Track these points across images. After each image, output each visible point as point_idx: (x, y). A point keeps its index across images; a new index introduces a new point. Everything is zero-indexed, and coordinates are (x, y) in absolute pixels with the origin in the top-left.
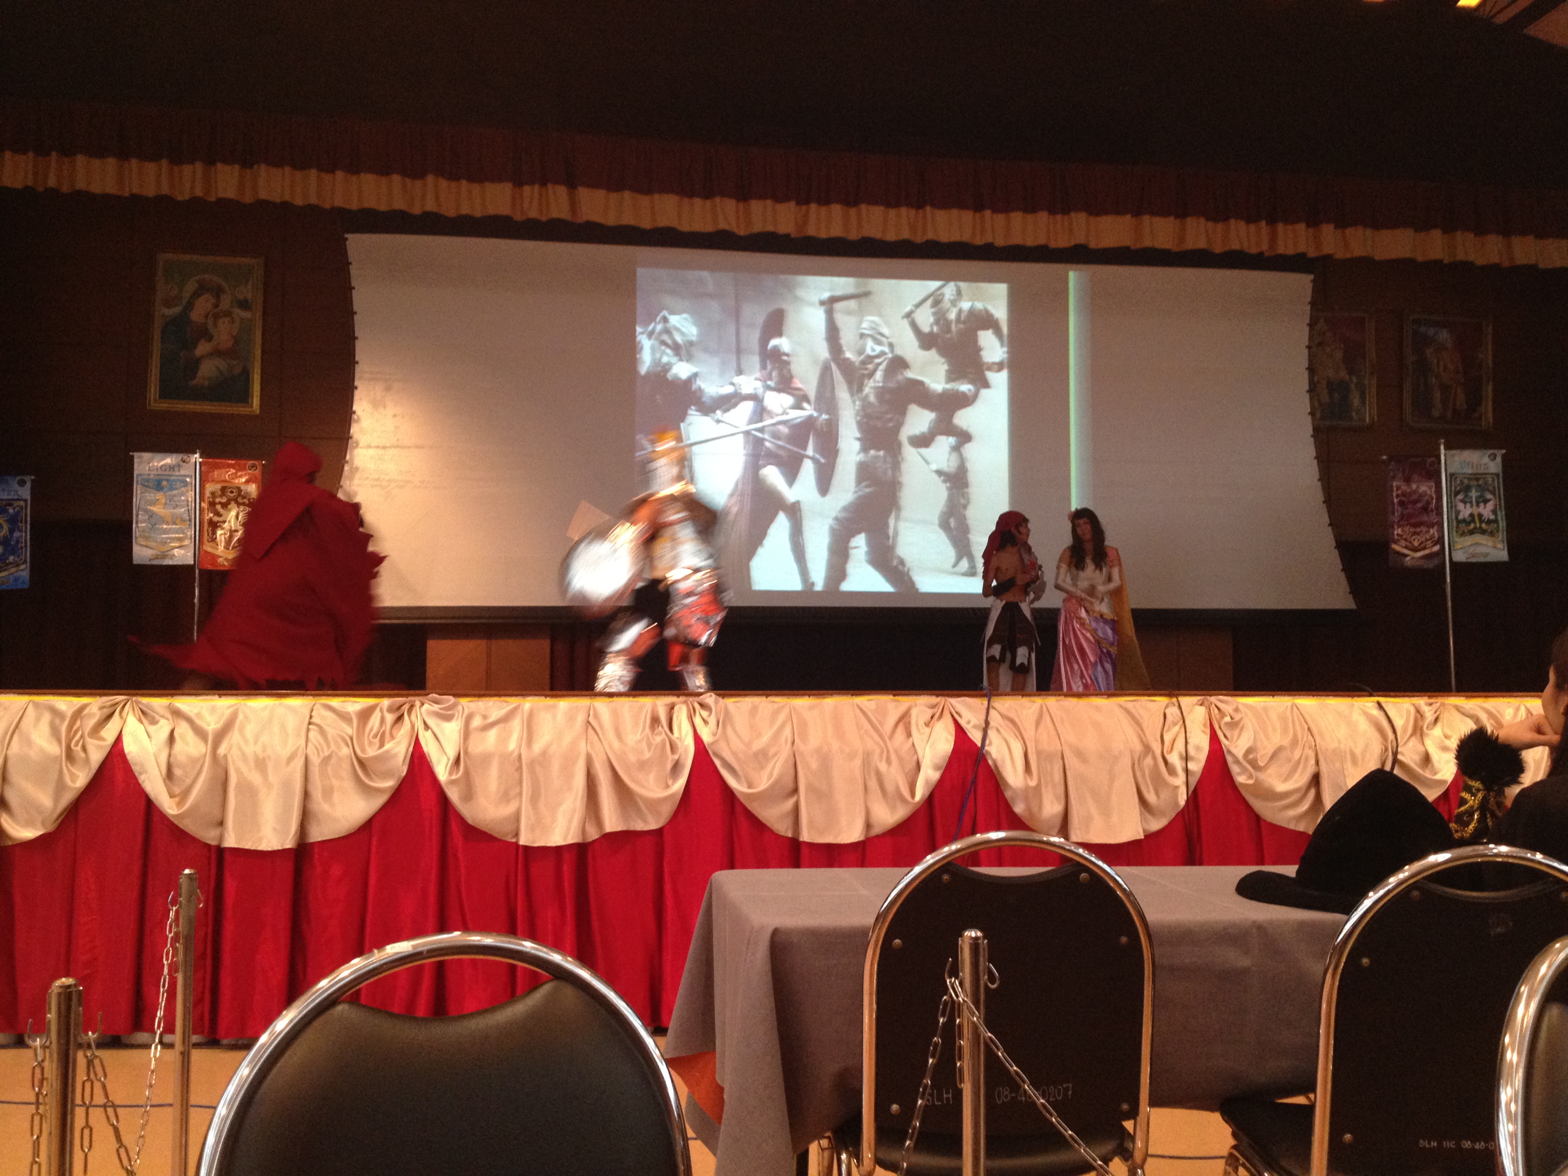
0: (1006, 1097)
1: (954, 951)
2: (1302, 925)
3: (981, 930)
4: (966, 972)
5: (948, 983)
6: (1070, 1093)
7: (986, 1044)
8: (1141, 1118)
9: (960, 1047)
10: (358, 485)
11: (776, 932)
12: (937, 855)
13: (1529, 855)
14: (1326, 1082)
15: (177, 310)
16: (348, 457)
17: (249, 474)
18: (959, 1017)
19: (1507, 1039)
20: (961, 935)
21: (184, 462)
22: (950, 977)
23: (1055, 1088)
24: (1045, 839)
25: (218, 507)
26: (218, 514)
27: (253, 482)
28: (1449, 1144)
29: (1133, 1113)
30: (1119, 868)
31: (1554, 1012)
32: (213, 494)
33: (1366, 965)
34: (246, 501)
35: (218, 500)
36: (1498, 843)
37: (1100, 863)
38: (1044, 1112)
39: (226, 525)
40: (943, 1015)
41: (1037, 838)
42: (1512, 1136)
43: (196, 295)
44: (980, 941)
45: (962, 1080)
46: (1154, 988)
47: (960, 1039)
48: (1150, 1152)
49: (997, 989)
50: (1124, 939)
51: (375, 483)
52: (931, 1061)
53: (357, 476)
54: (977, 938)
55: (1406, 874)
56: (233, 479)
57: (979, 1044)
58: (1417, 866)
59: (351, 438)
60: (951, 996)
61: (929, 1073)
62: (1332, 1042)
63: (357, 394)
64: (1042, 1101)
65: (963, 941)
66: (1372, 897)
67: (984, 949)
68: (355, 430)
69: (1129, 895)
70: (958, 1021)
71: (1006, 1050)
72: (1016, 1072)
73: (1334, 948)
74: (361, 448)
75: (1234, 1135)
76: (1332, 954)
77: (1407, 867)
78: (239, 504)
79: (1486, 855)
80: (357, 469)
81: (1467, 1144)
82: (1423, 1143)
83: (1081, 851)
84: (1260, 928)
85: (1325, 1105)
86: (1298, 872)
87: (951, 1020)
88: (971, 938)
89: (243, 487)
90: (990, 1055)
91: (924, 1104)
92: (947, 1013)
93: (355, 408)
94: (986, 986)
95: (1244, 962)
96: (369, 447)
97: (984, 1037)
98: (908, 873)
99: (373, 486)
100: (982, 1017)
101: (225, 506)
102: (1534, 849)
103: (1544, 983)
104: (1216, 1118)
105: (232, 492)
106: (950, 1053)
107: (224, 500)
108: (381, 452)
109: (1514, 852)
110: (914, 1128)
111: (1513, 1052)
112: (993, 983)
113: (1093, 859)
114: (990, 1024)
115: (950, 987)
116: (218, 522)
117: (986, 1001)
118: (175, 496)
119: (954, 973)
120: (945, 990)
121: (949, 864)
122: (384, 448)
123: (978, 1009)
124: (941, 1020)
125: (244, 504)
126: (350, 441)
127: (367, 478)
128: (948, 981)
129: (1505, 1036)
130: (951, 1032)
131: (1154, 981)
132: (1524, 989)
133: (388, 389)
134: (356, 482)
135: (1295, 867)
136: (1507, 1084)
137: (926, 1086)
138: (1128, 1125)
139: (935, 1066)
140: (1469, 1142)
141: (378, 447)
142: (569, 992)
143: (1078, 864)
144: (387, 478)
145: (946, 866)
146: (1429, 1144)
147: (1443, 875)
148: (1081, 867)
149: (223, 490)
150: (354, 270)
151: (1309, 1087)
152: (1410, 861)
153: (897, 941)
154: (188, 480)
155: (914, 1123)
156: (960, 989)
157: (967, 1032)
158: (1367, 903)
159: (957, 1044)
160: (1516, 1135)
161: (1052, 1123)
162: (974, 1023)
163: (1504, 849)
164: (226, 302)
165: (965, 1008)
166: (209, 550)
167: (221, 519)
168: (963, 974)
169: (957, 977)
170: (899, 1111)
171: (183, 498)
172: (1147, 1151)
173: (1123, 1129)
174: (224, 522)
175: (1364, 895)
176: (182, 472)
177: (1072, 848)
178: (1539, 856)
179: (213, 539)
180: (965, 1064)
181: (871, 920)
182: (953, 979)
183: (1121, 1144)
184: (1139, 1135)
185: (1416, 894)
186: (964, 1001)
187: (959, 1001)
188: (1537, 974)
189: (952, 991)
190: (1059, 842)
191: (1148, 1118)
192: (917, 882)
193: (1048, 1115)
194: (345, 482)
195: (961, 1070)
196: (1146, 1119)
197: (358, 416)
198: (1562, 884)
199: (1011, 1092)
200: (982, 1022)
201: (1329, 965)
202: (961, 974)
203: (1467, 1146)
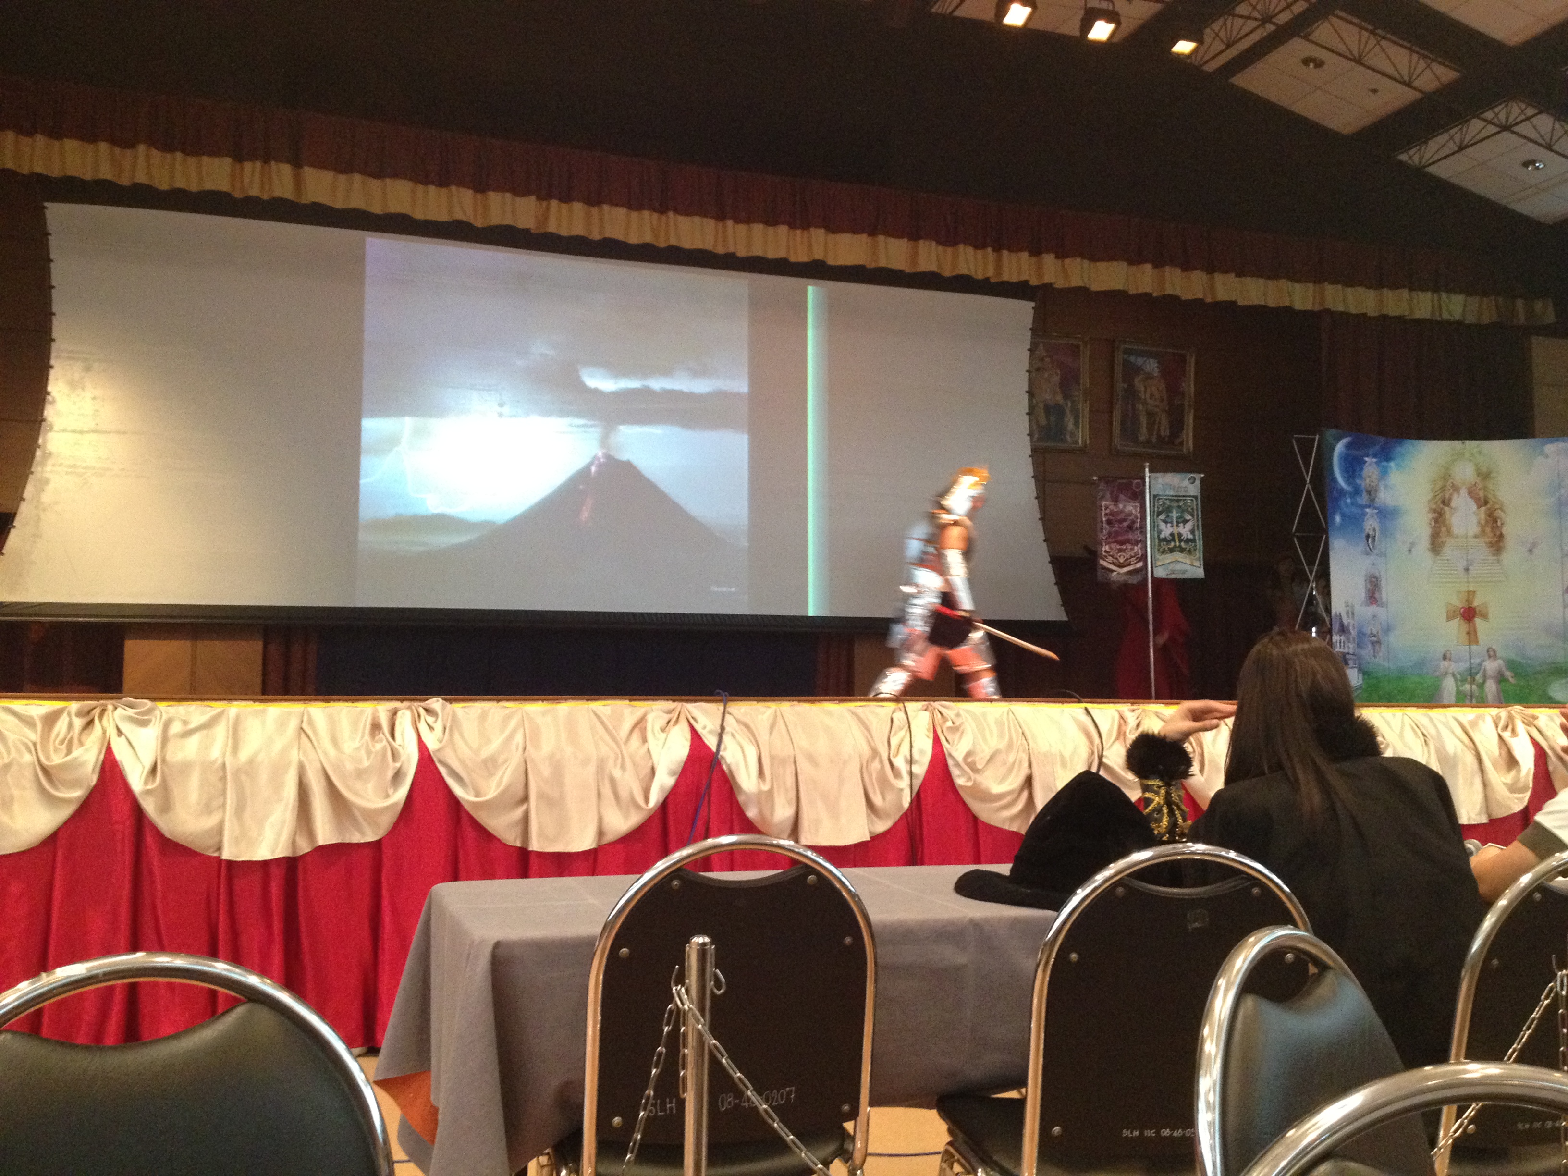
0: (730, 1102)
1: (681, 958)
2: (1015, 922)
3: (708, 936)
4: (693, 979)
5: (674, 991)
6: (793, 1096)
7: (711, 1053)
8: (861, 1118)
9: (684, 1055)
10: (51, 472)
11: (497, 945)
12: (668, 862)
13: (1223, 853)
14: (1036, 1076)
16: (40, 441)
18: (684, 1025)
19: (1206, 1031)
20: (688, 941)
22: (677, 985)
23: (778, 1092)
24: (775, 842)
28: (1150, 1133)
29: (853, 1115)
30: (845, 870)
31: (1250, 1002)
33: (1076, 960)
37: (828, 865)
38: (766, 1117)
40: (668, 1024)
41: (768, 841)
42: (1211, 1124)
44: (708, 947)
45: (685, 1090)
46: (876, 987)
47: (684, 1047)
48: (869, 1151)
49: (723, 995)
50: (848, 940)
51: (71, 470)
52: (654, 1071)
53: (50, 462)
54: (704, 944)
55: (1113, 871)
57: (703, 1050)
58: (1121, 864)
59: (44, 420)
60: (676, 1004)
61: (652, 1084)
62: (1042, 1035)
63: (53, 374)
64: (765, 1106)
65: (690, 948)
66: (1081, 894)
67: (711, 955)
68: (49, 412)
69: (853, 895)
70: (683, 1029)
71: (731, 1057)
72: (740, 1079)
73: (1045, 945)
74: (56, 431)
75: (950, 1131)
76: (1042, 951)
77: (1112, 865)
79: (1184, 853)
80: (50, 454)
81: (1166, 1132)
82: (1126, 1133)
83: (809, 853)
84: (976, 925)
85: (1036, 1097)
86: (1012, 870)
87: (676, 1029)
88: (699, 944)
90: (715, 1062)
91: (645, 1116)
92: (672, 1022)
93: (49, 388)
94: (712, 992)
95: (961, 959)
96: (64, 431)
97: (709, 1044)
98: (638, 880)
99: (67, 473)
100: (707, 1025)
102: (1228, 846)
103: (1240, 976)
104: (934, 1113)
106: (674, 1062)
108: (78, 436)
110: (636, 1139)
111: (1212, 1042)
112: (719, 989)
113: (821, 861)
114: (714, 1030)
115: (676, 995)
117: (712, 1008)
119: (681, 980)
120: (671, 999)
121: (679, 869)
122: (82, 432)
123: (703, 1016)
124: (666, 1029)
126: (43, 423)
127: (60, 465)
128: (674, 989)
129: (1204, 1027)
130: (675, 1041)
131: (876, 981)
132: (1222, 982)
133: (88, 369)
134: (48, 468)
135: (1010, 866)
136: (1206, 1073)
137: (648, 1097)
138: (849, 1126)
139: (660, 1076)
140: (1168, 1129)
141: (74, 431)
143: (807, 866)
144: (84, 465)
145: (676, 872)
146: (1132, 1133)
147: (1147, 873)
148: (809, 869)
150: (53, 241)
151: (1021, 1082)
152: (1115, 859)
153: (624, 951)
155: (635, 1135)
156: (686, 997)
157: (691, 1040)
158: (1074, 901)
159: (681, 1053)
160: (1214, 1123)
161: (773, 1128)
162: (699, 1030)
163: (1200, 847)
165: (690, 1014)
168: (690, 981)
169: (683, 985)
170: (621, 1123)
172: (866, 1150)
173: (844, 1130)
177: (801, 851)
178: (1232, 854)
180: (688, 1073)
181: (598, 929)
182: (679, 987)
183: (842, 1145)
184: (859, 1136)
185: (1120, 890)
186: (690, 1009)
187: (684, 1011)
188: (1233, 967)
189: (677, 999)
190: (789, 845)
191: (868, 1118)
192: (646, 889)
193: (770, 1121)
194: (36, 468)
195: (684, 1077)
196: (866, 1119)
197: (53, 398)
198: (1253, 881)
199: (735, 1098)
200: (706, 1028)
201: (1040, 960)
202: (687, 981)
203: (1165, 1134)
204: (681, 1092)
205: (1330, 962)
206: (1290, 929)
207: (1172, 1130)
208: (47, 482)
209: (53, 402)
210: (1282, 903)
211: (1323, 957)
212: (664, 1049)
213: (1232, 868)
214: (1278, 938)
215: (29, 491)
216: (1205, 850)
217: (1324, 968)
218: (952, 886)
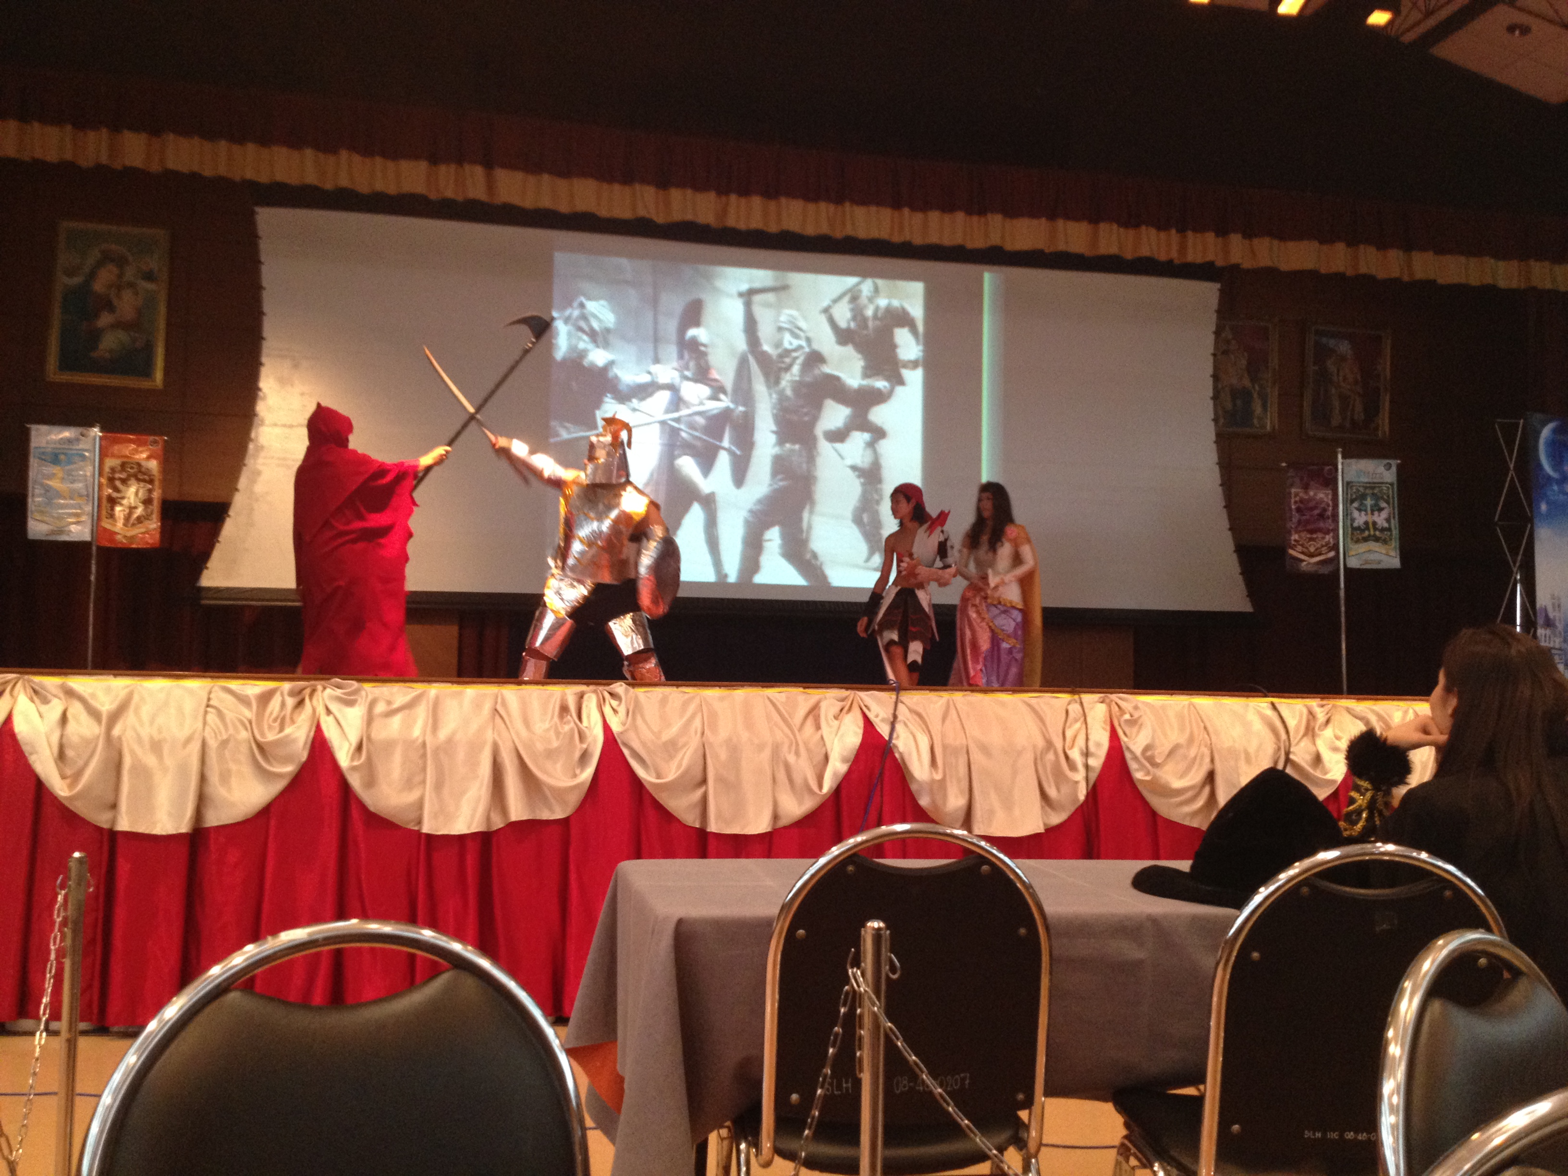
0: (904, 1086)
1: (857, 941)
2: (1195, 919)
3: (884, 921)
4: (868, 962)
5: (850, 973)
6: (967, 1082)
7: (887, 1036)
8: (1036, 1108)
9: (861, 1038)
11: (680, 922)
12: (843, 847)
13: (1415, 854)
14: (1215, 1071)
15: (77, 280)
16: (253, 435)
17: (150, 449)
18: (860, 1007)
19: (1391, 1033)
20: (864, 926)
21: (83, 435)
22: (852, 967)
23: (953, 1077)
24: (948, 831)
25: (118, 483)
26: (117, 490)
27: (155, 458)
28: (1334, 1135)
29: (1028, 1103)
30: (1019, 861)
31: (1436, 1006)
32: (113, 470)
33: (1257, 959)
34: (146, 477)
35: (117, 475)
36: (1385, 841)
37: (1001, 856)
38: (942, 1101)
39: (125, 502)
40: (844, 1005)
41: (941, 831)
42: (1394, 1126)
43: (100, 264)
44: (882, 932)
45: (861, 1071)
46: (1051, 980)
47: (861, 1027)
48: (1044, 1141)
49: (898, 979)
50: (1023, 931)
51: (280, 462)
52: (831, 1050)
53: (262, 454)
54: (879, 929)
55: (1297, 871)
56: (134, 454)
57: (879, 1031)
58: (1307, 862)
59: (256, 415)
60: (852, 986)
61: (829, 1062)
62: (1222, 1034)
63: (263, 371)
64: (940, 1090)
65: (865, 931)
66: (1263, 893)
67: (886, 940)
68: (261, 408)
69: (1028, 887)
70: (859, 1011)
71: (906, 1041)
72: (915, 1062)
73: (1226, 942)
74: (267, 426)
75: (1127, 1125)
76: (1223, 948)
77: (1297, 864)
78: (139, 480)
79: (1372, 854)
80: (262, 447)
81: (1350, 1135)
82: (1308, 1134)
83: (983, 843)
84: (1154, 921)
85: (1214, 1095)
86: (1193, 867)
87: (852, 1010)
88: (874, 929)
89: (143, 463)
90: (890, 1045)
91: (823, 1093)
92: (848, 1003)
93: (261, 385)
94: (887, 976)
95: (1138, 955)
96: (275, 425)
97: (884, 1027)
98: (813, 864)
99: (278, 465)
100: (883, 1008)
101: (124, 481)
102: (1420, 848)
103: (1427, 978)
104: (1108, 1108)
105: (132, 468)
106: (850, 1042)
107: (123, 476)
108: (287, 430)
109: (1402, 851)
110: (813, 1117)
111: (1396, 1045)
112: (894, 973)
113: (995, 852)
114: (890, 1013)
115: (852, 978)
116: (118, 498)
117: (887, 992)
118: (72, 470)
119: (857, 963)
120: (847, 981)
121: (854, 855)
122: (291, 426)
123: (879, 998)
124: (842, 1010)
125: (144, 481)
126: (255, 417)
127: (273, 458)
128: (850, 971)
129: (1389, 1028)
130: (852, 1022)
131: (1051, 973)
132: (1408, 985)
133: (296, 366)
134: (260, 461)
135: (1190, 863)
136: (1390, 1077)
137: (825, 1076)
138: (1023, 1115)
139: (836, 1055)
140: (1352, 1133)
141: (284, 426)
142: (469, 982)
143: (980, 856)
145: (851, 857)
146: (1314, 1135)
147: (1332, 872)
148: (982, 859)
149: (123, 466)
150: (263, 244)
151: (1199, 1078)
152: (1300, 858)
153: (801, 932)
154: (87, 454)
155: (813, 1112)
156: (861, 979)
157: (867, 1021)
158: (1257, 899)
159: (858, 1033)
160: (1397, 1126)
161: (949, 1112)
162: (874, 1014)
163: (1390, 847)
164: (130, 274)
165: (866, 998)
166: (108, 526)
167: (118, 495)
168: (866, 965)
169: (858, 968)
171: (81, 473)
172: (1041, 1140)
173: (1018, 1118)
174: (123, 498)
175: (1254, 891)
176: (81, 446)
177: (975, 841)
178: (1424, 855)
179: (112, 516)
180: (864, 1054)
181: (775, 911)
182: (855, 970)
183: (1017, 1133)
184: (1033, 1125)
185: (1305, 890)
186: (865, 991)
187: (861, 991)
188: (1421, 968)
189: (853, 981)
190: (963, 835)
191: (1043, 1108)
192: (822, 873)
193: (945, 1105)
194: (249, 461)
195: (861, 1059)
196: (1040, 1108)
197: (264, 393)
198: (1444, 882)
199: (909, 1082)
200: (882, 1011)
201: (1221, 958)
202: (863, 964)
203: (1349, 1137)
204: (857, 1072)
205: (1523, 968)
206: (1481, 933)
207: (1356, 1132)
208: (259, 473)
209: (264, 398)
210: (1476, 907)
211: (1516, 963)
212: (841, 1030)
213: (1423, 869)
214: (1468, 942)
215: (243, 482)
216: (1396, 851)
217: (1517, 973)
218: (1129, 881)
